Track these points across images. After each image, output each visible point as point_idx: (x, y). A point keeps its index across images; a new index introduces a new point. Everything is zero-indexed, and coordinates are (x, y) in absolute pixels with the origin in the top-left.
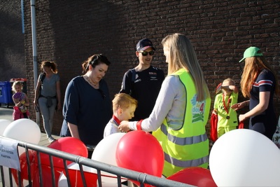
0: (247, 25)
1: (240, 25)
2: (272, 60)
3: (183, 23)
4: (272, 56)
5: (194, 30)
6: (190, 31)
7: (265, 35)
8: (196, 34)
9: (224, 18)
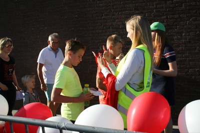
0: (163, 8)
1: (156, 8)
2: (181, 36)
3: (110, 5)
4: (182, 33)
5: (119, 11)
6: (116, 12)
7: (177, 16)
8: (121, 15)
9: (144, 2)
